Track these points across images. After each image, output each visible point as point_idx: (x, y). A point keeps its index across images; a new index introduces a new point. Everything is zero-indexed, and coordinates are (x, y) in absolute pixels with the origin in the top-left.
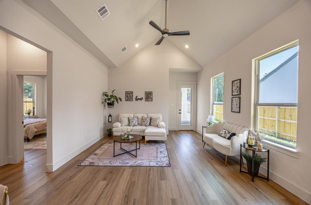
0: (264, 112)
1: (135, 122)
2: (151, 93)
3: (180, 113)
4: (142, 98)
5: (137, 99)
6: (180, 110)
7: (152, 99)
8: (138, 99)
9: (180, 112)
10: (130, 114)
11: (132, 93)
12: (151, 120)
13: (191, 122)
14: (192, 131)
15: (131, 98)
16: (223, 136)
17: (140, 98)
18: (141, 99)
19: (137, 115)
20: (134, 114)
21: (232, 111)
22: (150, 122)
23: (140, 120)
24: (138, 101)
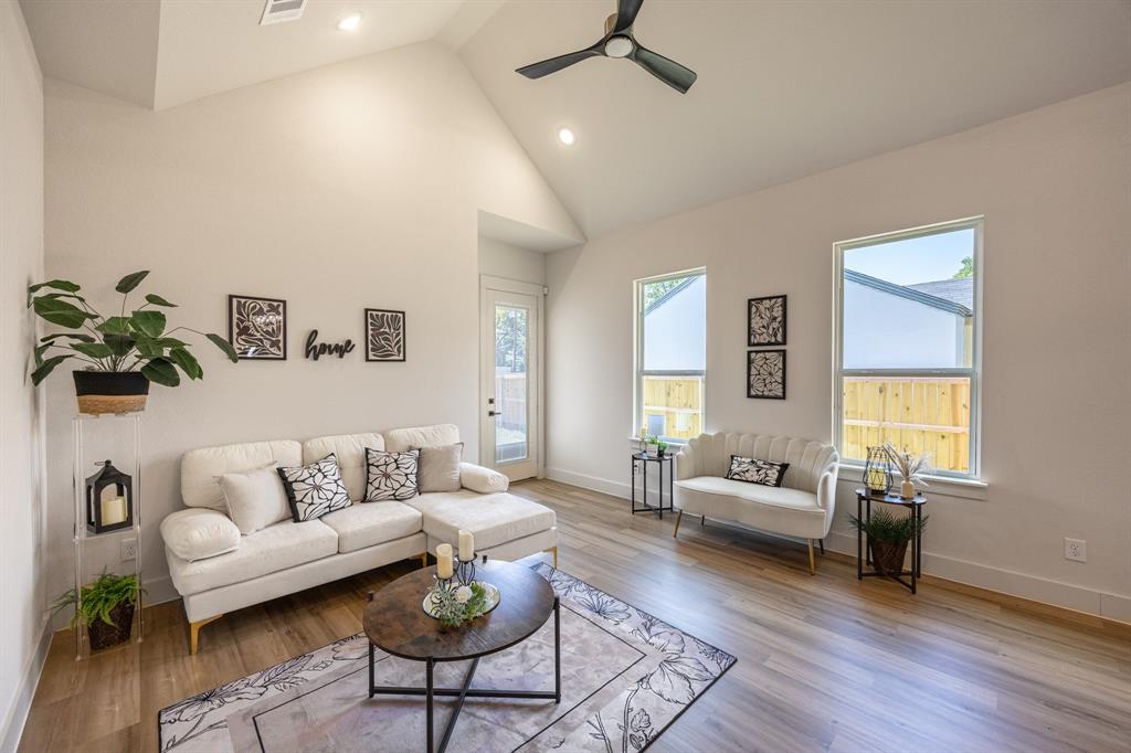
0: (669, 394)
1: (332, 487)
2: (395, 319)
3: (491, 414)
4: (349, 342)
5: (314, 350)
6: (491, 401)
7: (402, 349)
8: (325, 348)
9: (491, 408)
10: (276, 445)
11: (277, 306)
12: (419, 460)
13: (531, 445)
14: (533, 479)
15: (275, 344)
16: (756, 478)
17: (332, 340)
18: (343, 349)
19: (330, 443)
20: (302, 444)
21: (749, 396)
22: (418, 475)
23: (354, 475)
24: (324, 358)
